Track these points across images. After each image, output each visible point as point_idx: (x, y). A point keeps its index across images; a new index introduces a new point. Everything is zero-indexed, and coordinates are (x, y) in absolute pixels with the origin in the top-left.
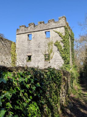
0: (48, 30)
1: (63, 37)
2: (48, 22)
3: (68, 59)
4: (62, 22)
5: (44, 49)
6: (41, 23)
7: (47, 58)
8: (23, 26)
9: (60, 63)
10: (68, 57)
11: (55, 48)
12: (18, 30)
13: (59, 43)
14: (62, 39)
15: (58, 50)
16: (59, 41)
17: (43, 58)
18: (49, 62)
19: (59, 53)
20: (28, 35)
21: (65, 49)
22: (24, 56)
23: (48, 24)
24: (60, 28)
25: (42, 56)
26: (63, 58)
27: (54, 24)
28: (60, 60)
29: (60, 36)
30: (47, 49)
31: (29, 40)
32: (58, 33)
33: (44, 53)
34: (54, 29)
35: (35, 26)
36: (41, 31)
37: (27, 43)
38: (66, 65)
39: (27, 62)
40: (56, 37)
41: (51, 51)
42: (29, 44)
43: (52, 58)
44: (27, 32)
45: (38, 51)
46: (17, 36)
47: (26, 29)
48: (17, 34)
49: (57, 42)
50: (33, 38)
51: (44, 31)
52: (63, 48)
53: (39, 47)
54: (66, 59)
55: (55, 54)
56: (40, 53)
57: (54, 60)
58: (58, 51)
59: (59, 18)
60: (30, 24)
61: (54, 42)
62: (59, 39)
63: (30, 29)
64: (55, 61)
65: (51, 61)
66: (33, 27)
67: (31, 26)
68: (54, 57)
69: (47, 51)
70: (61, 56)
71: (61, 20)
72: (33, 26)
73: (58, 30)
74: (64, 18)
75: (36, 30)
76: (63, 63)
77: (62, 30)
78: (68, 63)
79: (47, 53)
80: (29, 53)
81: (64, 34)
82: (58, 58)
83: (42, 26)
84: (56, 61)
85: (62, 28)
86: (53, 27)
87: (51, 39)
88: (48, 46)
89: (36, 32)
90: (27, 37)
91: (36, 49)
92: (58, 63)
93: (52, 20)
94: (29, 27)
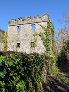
0: (34, 24)
1: (45, 29)
2: (35, 17)
3: (49, 47)
4: (45, 18)
5: (30, 38)
6: (28, 18)
7: (33, 45)
8: (14, 20)
9: (42, 50)
10: (49, 46)
11: (39, 38)
12: (9, 22)
13: (43, 34)
14: (45, 31)
15: (42, 39)
16: (42, 33)
17: (29, 45)
18: (34, 49)
19: (42, 42)
20: (18, 27)
21: (47, 39)
22: (14, 44)
23: (34, 19)
24: (43, 22)
25: (28, 43)
26: (45, 46)
27: (39, 19)
28: (43, 48)
29: (44, 29)
30: (32, 38)
31: (18, 31)
32: (42, 27)
33: (30, 42)
34: (39, 23)
35: (23, 20)
36: (28, 24)
37: (17, 33)
38: (47, 51)
39: (16, 48)
40: (41, 29)
41: (36, 40)
42: (18, 34)
43: (36, 46)
44: (17, 24)
45: (26, 40)
46: (9, 27)
47: (16, 22)
48: (9, 26)
49: (41, 33)
50: (22, 29)
51: (31, 24)
52: (45, 38)
53: (26, 36)
54: (48, 47)
55: (39, 42)
56: (27, 42)
58: (42, 41)
59: (43, 14)
60: (19, 18)
61: (39, 33)
62: (43, 31)
63: (19, 22)
64: (39, 48)
65: (36, 48)
66: (22, 21)
67: (20, 20)
68: (38, 45)
69: (32, 40)
70: (44, 44)
71: (44, 16)
72: (22, 19)
73: (42, 24)
74: (47, 15)
75: (24, 23)
76: (45, 50)
77: (45, 24)
78: (49, 50)
79: (33, 41)
80: (18, 41)
81: (46, 28)
82: (41, 46)
83: (29, 20)
85: (45, 22)
86: (38, 22)
87: (36, 31)
88: (33, 36)
89: (24, 25)
90: (17, 28)
91: (24, 38)
92: (41, 50)
93: (38, 16)
94: (19, 21)
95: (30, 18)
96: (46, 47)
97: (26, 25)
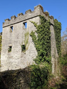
0: (26, 21)
2: (26, 13)
6: (20, 15)
8: (7, 20)
9: (34, 55)
11: (30, 39)
12: (3, 23)
13: (34, 33)
14: (37, 29)
16: (34, 31)
17: (20, 48)
19: (33, 44)
22: (6, 47)
23: (25, 15)
24: (35, 18)
25: (19, 46)
27: (30, 14)
28: (34, 52)
29: (35, 26)
30: (24, 39)
31: (11, 32)
32: (33, 24)
33: (21, 44)
34: (30, 20)
37: (9, 35)
38: (39, 57)
39: (8, 52)
40: (32, 27)
41: (27, 42)
43: (27, 49)
44: (9, 24)
45: (17, 42)
47: (9, 21)
48: (3, 27)
49: (32, 32)
50: (14, 29)
51: (22, 22)
52: (37, 39)
53: (18, 38)
56: (18, 44)
57: (29, 51)
58: (33, 42)
59: (35, 7)
60: (12, 17)
61: (30, 33)
62: (34, 29)
63: (12, 22)
66: (14, 20)
68: (29, 48)
69: (23, 42)
70: (35, 47)
71: (36, 10)
72: (14, 18)
73: (34, 20)
74: (39, 7)
75: (16, 22)
76: (37, 55)
77: (37, 20)
79: (24, 44)
80: (10, 44)
81: (38, 24)
82: (32, 49)
83: (20, 18)
84: (31, 52)
85: (37, 17)
86: (29, 18)
87: (27, 30)
88: (24, 37)
90: (9, 29)
91: (16, 40)
92: (32, 54)
93: (29, 11)
94: (11, 20)
95: (21, 15)
96: (38, 51)
97: (17, 24)
